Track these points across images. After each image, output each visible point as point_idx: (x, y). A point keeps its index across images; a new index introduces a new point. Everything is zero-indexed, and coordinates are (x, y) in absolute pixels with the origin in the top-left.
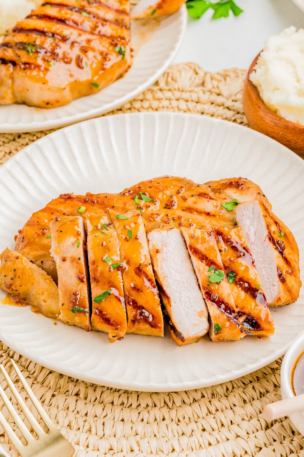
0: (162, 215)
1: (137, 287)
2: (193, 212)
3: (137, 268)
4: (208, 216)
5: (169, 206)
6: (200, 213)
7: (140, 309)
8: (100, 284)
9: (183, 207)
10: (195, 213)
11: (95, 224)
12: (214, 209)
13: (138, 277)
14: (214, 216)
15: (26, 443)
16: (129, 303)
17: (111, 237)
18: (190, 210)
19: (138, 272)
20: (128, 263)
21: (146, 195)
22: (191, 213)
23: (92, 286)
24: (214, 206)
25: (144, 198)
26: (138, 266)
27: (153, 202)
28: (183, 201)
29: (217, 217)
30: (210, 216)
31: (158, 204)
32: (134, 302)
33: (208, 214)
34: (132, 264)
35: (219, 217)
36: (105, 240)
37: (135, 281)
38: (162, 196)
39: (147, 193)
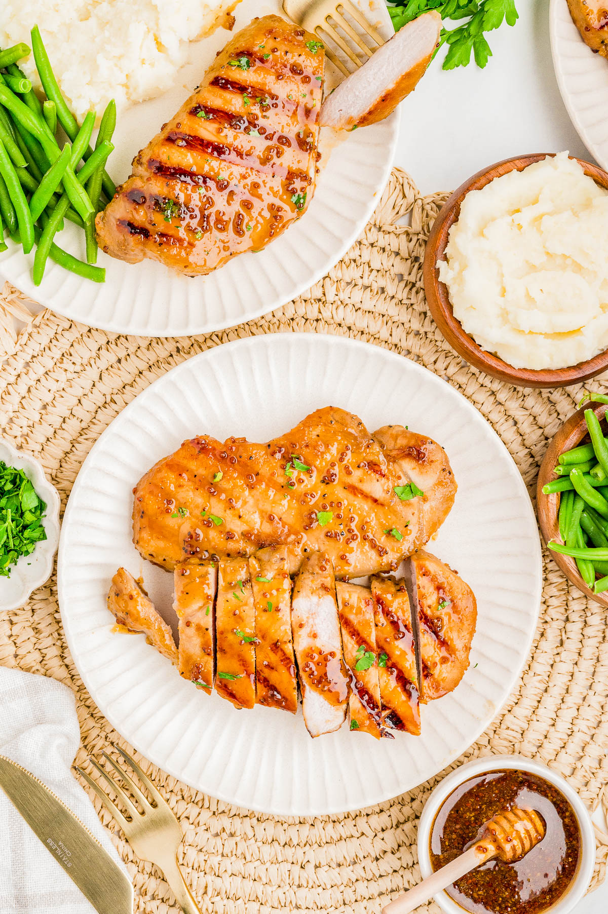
0: (318, 495)
1: (271, 665)
2: (357, 493)
3: (274, 644)
4: (375, 504)
5: (327, 480)
6: (366, 496)
7: (272, 690)
8: (228, 655)
9: (344, 483)
10: (359, 496)
11: (228, 579)
12: (384, 495)
13: (274, 655)
14: (382, 505)
15: (129, 818)
16: (259, 680)
17: (246, 604)
18: (353, 489)
19: (274, 648)
20: (263, 637)
21: (301, 460)
22: (355, 494)
23: (218, 655)
24: (384, 490)
25: (298, 465)
26: (275, 642)
27: (309, 472)
28: (346, 475)
29: (386, 508)
30: (378, 504)
31: (315, 474)
32: (266, 680)
33: (376, 501)
34: (268, 639)
35: (388, 508)
36: (238, 607)
37: (270, 658)
38: (321, 463)
39: (302, 458)
